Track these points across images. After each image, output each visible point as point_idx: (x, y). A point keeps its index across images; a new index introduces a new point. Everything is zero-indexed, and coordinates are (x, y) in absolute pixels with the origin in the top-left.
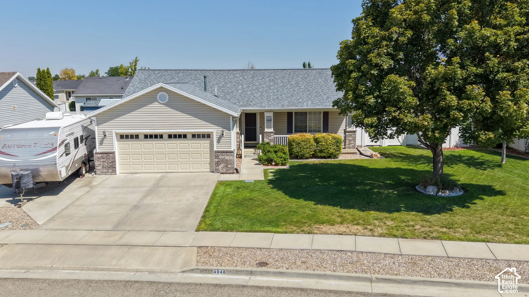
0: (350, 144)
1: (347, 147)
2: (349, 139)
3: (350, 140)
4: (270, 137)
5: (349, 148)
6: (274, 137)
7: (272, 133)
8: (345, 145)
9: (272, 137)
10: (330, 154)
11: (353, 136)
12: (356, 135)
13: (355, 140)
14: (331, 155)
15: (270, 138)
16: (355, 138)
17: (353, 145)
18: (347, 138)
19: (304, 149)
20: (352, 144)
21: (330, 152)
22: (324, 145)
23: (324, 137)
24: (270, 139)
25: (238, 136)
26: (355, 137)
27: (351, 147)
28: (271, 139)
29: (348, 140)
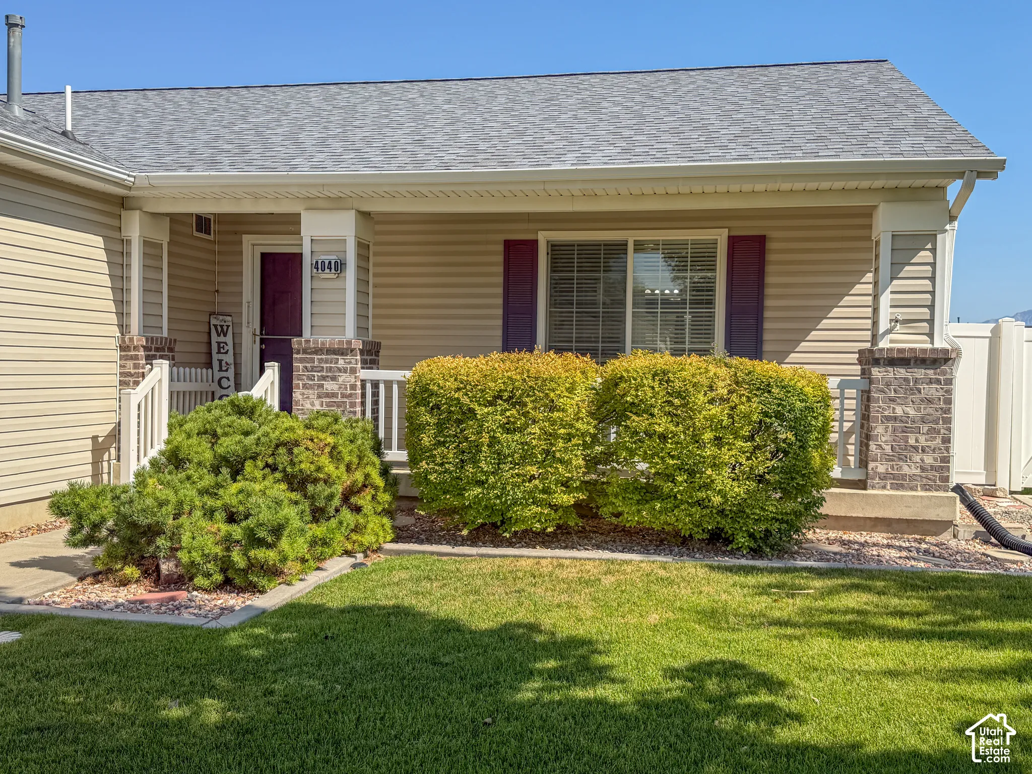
0: (901, 453)
1: (883, 477)
2: (899, 411)
3: (904, 426)
4: (334, 379)
5: (899, 482)
6: (363, 382)
7: (342, 352)
8: (863, 463)
9: (343, 378)
10: (721, 512)
11: (931, 391)
12: (949, 382)
13: (948, 421)
14: (726, 524)
15: (330, 386)
16: (948, 411)
17: (929, 460)
18: (879, 407)
19: (500, 458)
20: (917, 458)
21: (717, 500)
22: (663, 437)
23: (662, 376)
24: (328, 395)
25: (130, 363)
26: (949, 401)
27: (912, 477)
28: (334, 395)
29: (888, 419)
